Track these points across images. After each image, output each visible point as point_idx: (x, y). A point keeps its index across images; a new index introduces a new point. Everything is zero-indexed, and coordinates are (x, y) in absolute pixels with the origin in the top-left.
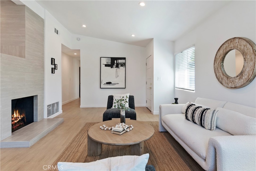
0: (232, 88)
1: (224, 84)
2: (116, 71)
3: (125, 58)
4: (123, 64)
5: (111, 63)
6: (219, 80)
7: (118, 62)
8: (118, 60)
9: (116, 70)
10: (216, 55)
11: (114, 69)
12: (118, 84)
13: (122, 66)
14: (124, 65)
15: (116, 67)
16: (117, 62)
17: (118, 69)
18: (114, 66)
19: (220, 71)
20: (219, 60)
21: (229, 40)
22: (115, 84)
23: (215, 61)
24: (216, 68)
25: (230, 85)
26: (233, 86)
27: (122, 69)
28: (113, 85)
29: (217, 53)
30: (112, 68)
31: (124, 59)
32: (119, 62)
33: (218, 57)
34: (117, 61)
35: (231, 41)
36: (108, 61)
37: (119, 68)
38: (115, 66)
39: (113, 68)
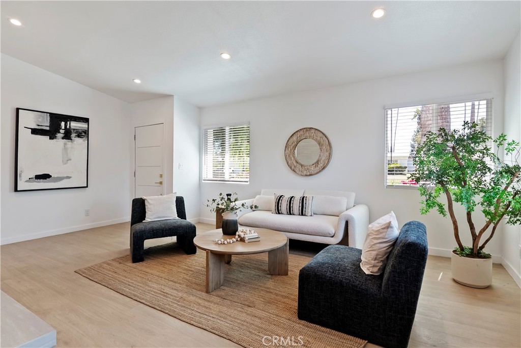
0: (306, 175)
1: (298, 172)
2: (65, 148)
3: (88, 119)
4: (83, 132)
5: (49, 126)
6: (291, 168)
7: (70, 126)
8: (71, 121)
9: (65, 144)
10: (288, 141)
11: (59, 142)
12: (69, 178)
13: (79, 136)
14: (83, 134)
15: (63, 138)
16: (68, 127)
17: (70, 143)
18: (60, 135)
19: (293, 159)
20: (292, 147)
21: (304, 128)
22: (60, 179)
23: (286, 147)
24: (288, 155)
25: (305, 173)
26: (308, 174)
27: (78, 143)
28: (54, 182)
29: (289, 139)
30: (53, 139)
31: (86, 120)
32: (72, 127)
33: (290, 143)
34: (68, 123)
35: (307, 130)
36: (40, 120)
37: (71, 140)
38: (62, 135)
39: (55, 140)
